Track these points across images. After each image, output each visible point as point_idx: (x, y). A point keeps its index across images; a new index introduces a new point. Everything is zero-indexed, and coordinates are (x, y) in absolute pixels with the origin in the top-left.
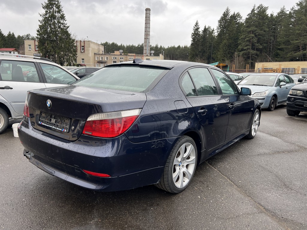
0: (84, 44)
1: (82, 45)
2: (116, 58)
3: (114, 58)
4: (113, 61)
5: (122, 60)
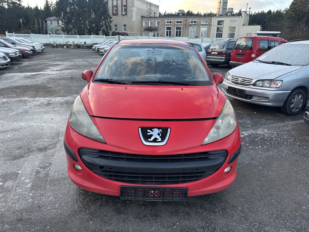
0: (126, 2)
3: (168, 22)
4: (167, 26)
5: (179, 26)
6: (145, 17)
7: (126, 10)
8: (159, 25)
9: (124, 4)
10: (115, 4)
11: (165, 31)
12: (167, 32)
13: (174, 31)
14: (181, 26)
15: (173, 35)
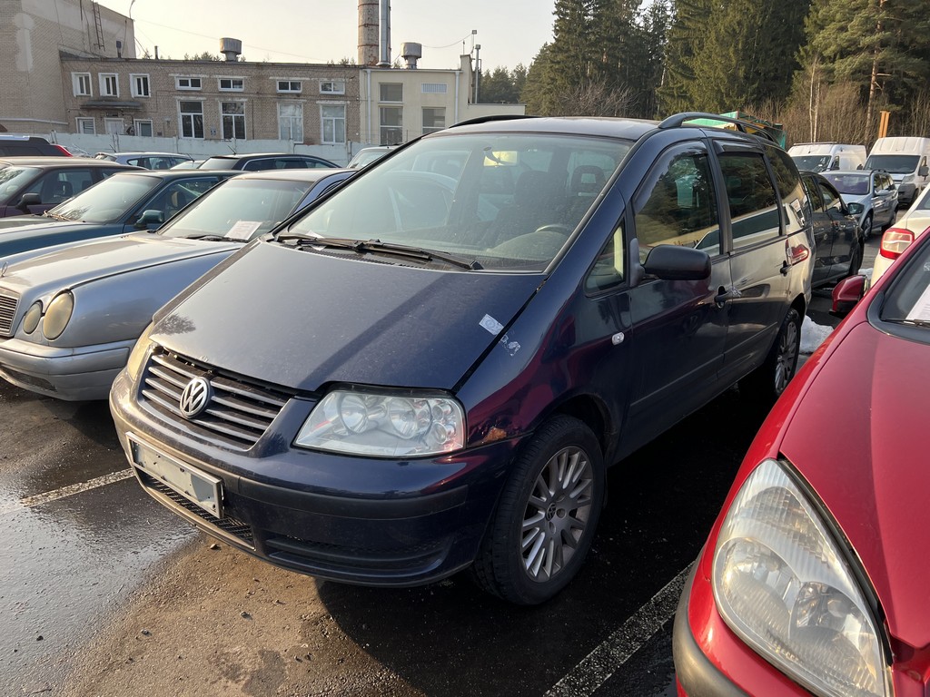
2: (196, 83)
3: (184, 83)
4: (183, 98)
5: (232, 97)
6: (77, 58)
8: (146, 93)
11: (176, 116)
12: (186, 119)
13: (214, 117)
14: (242, 100)
15: (214, 132)
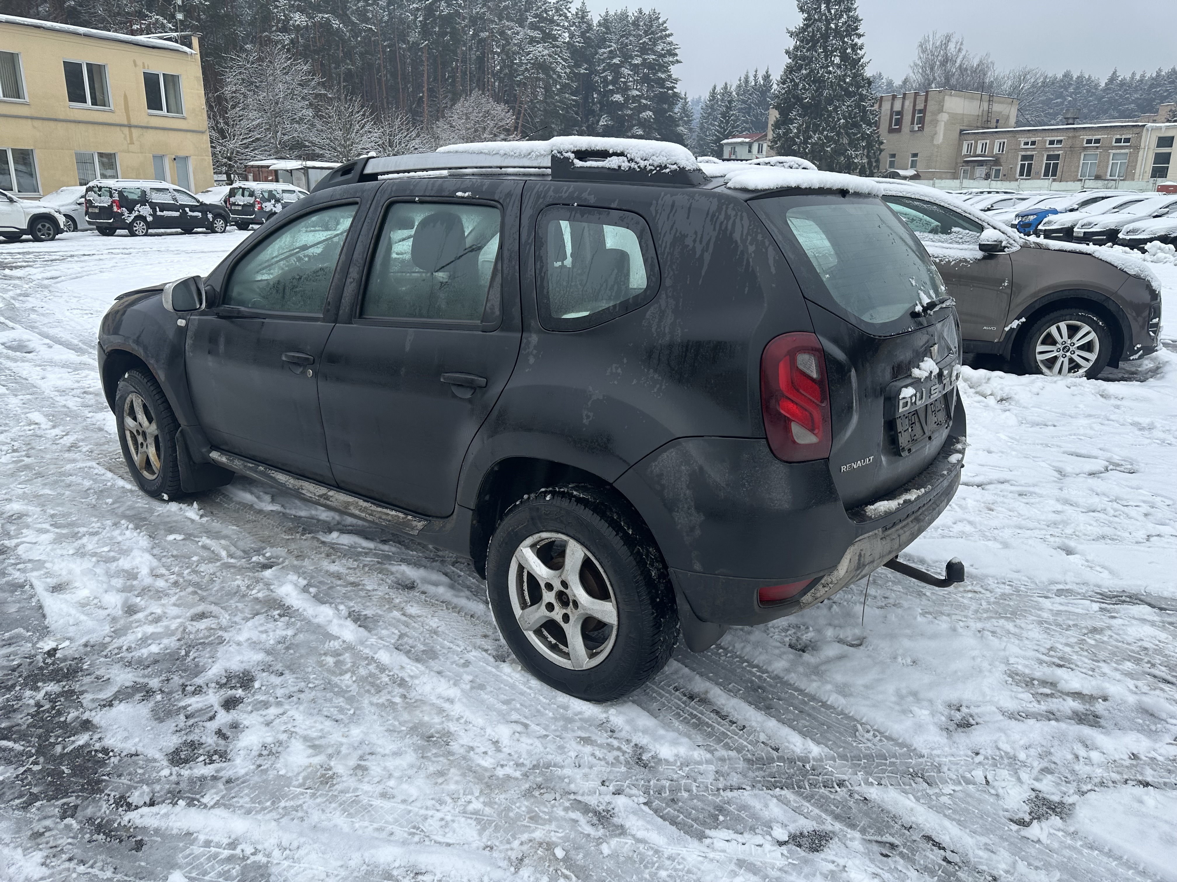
0: (926, 101)
1: (917, 108)
2: (1033, 143)
3: (1026, 144)
4: (1023, 153)
5: (1055, 151)
7: (921, 121)
8: (1003, 151)
9: (920, 106)
10: (897, 107)
11: (1016, 165)
12: (1023, 166)
13: (1040, 163)
14: (1060, 152)
15: (1038, 173)
